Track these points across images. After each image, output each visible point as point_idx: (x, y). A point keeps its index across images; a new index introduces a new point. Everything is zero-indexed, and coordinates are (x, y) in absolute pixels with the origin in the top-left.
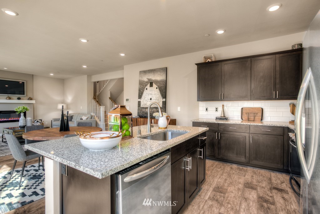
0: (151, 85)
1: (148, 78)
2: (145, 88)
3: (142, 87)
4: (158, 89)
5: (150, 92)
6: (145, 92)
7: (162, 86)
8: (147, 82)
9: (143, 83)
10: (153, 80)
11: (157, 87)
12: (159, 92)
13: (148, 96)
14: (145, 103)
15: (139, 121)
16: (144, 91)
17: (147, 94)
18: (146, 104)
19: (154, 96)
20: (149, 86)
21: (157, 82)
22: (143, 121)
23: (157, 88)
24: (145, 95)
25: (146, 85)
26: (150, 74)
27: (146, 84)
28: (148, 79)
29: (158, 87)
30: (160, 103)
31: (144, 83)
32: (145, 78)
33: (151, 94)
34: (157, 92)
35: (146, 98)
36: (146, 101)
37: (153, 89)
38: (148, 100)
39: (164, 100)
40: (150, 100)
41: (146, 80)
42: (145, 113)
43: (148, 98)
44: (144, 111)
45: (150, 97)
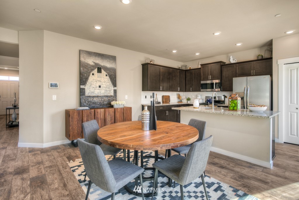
0: (99, 71)
1: (94, 61)
2: (90, 72)
3: (87, 71)
4: (108, 77)
5: (99, 79)
6: (91, 78)
7: (112, 74)
8: (93, 66)
9: (87, 66)
10: (101, 66)
11: (107, 74)
12: (110, 80)
13: (95, 83)
14: (92, 91)
15: (98, 113)
16: (89, 76)
17: (94, 81)
18: (93, 92)
19: (104, 83)
20: (97, 71)
21: (106, 69)
22: (103, 111)
23: (106, 75)
24: (92, 81)
25: (92, 70)
26: (97, 58)
27: (92, 68)
28: (94, 63)
29: (109, 74)
30: (111, 92)
31: (89, 66)
32: (90, 61)
33: (100, 81)
34: (106, 80)
35: (93, 85)
36: (94, 89)
37: (102, 76)
38: (96, 87)
39: (115, 88)
40: (98, 88)
41: (92, 64)
42: (93, 103)
43: (96, 85)
44: (91, 100)
45: (98, 84)
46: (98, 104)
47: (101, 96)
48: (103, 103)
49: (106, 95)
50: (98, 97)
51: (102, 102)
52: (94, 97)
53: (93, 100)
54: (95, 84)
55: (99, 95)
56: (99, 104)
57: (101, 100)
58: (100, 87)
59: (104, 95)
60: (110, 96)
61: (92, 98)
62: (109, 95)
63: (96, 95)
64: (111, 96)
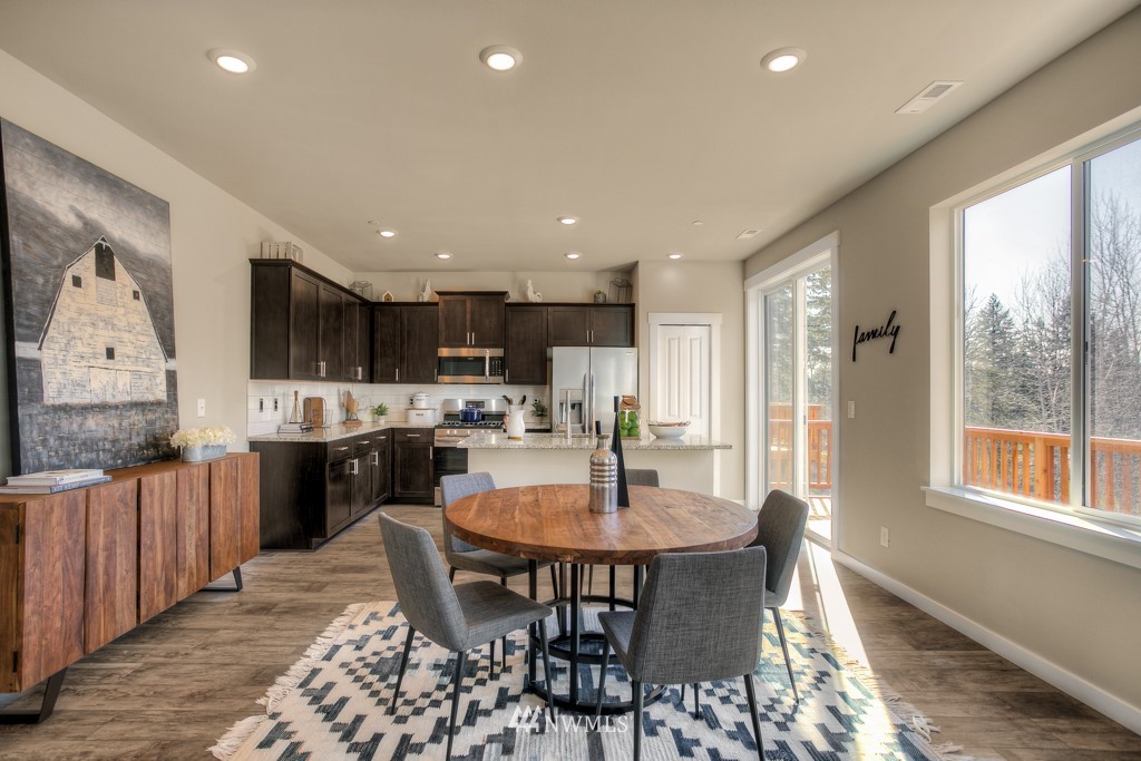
0: (105, 267)
1: (81, 208)
2: (62, 269)
3: (47, 261)
4: (141, 305)
5: (105, 311)
6: (69, 303)
7: (158, 289)
8: (74, 235)
9: (43, 228)
10: (112, 240)
11: (138, 289)
12: (149, 320)
13: (90, 330)
14: (76, 375)
16: (59, 287)
17: (84, 319)
18: (80, 385)
19: (126, 336)
20: (93, 268)
21: (137, 263)
23: (136, 295)
24: (72, 321)
25: (74, 256)
26: (90, 192)
27: (72, 245)
28: (80, 216)
29: (144, 291)
30: (158, 381)
31: (56, 232)
32: (62, 203)
33: (109, 323)
34: (135, 319)
35: (79, 342)
36: (84, 363)
37: (119, 295)
38: (94, 356)
39: (172, 364)
40: (103, 360)
41: (71, 220)
42: (84, 443)
43: (91, 341)
44: (75, 427)
45: (104, 338)
46: (104, 450)
47: (117, 407)
48: (127, 444)
49: (137, 397)
50: (103, 408)
51: (121, 437)
52: (86, 409)
53: (81, 426)
54: (87, 335)
55: (110, 399)
56: (110, 451)
57: (116, 425)
58: (110, 353)
59: (128, 399)
60: (152, 404)
61: (79, 419)
62: (151, 398)
63: (96, 401)
64: (159, 403)
